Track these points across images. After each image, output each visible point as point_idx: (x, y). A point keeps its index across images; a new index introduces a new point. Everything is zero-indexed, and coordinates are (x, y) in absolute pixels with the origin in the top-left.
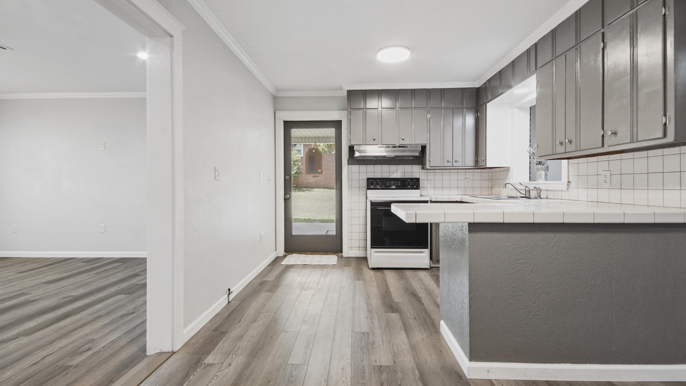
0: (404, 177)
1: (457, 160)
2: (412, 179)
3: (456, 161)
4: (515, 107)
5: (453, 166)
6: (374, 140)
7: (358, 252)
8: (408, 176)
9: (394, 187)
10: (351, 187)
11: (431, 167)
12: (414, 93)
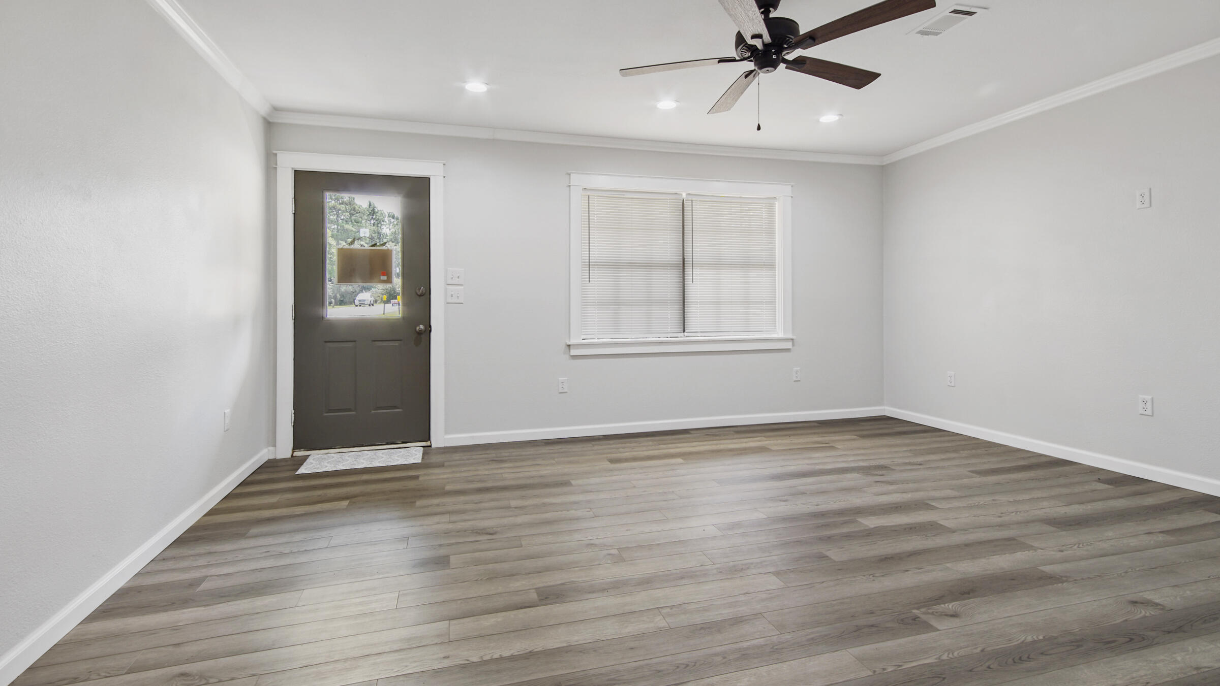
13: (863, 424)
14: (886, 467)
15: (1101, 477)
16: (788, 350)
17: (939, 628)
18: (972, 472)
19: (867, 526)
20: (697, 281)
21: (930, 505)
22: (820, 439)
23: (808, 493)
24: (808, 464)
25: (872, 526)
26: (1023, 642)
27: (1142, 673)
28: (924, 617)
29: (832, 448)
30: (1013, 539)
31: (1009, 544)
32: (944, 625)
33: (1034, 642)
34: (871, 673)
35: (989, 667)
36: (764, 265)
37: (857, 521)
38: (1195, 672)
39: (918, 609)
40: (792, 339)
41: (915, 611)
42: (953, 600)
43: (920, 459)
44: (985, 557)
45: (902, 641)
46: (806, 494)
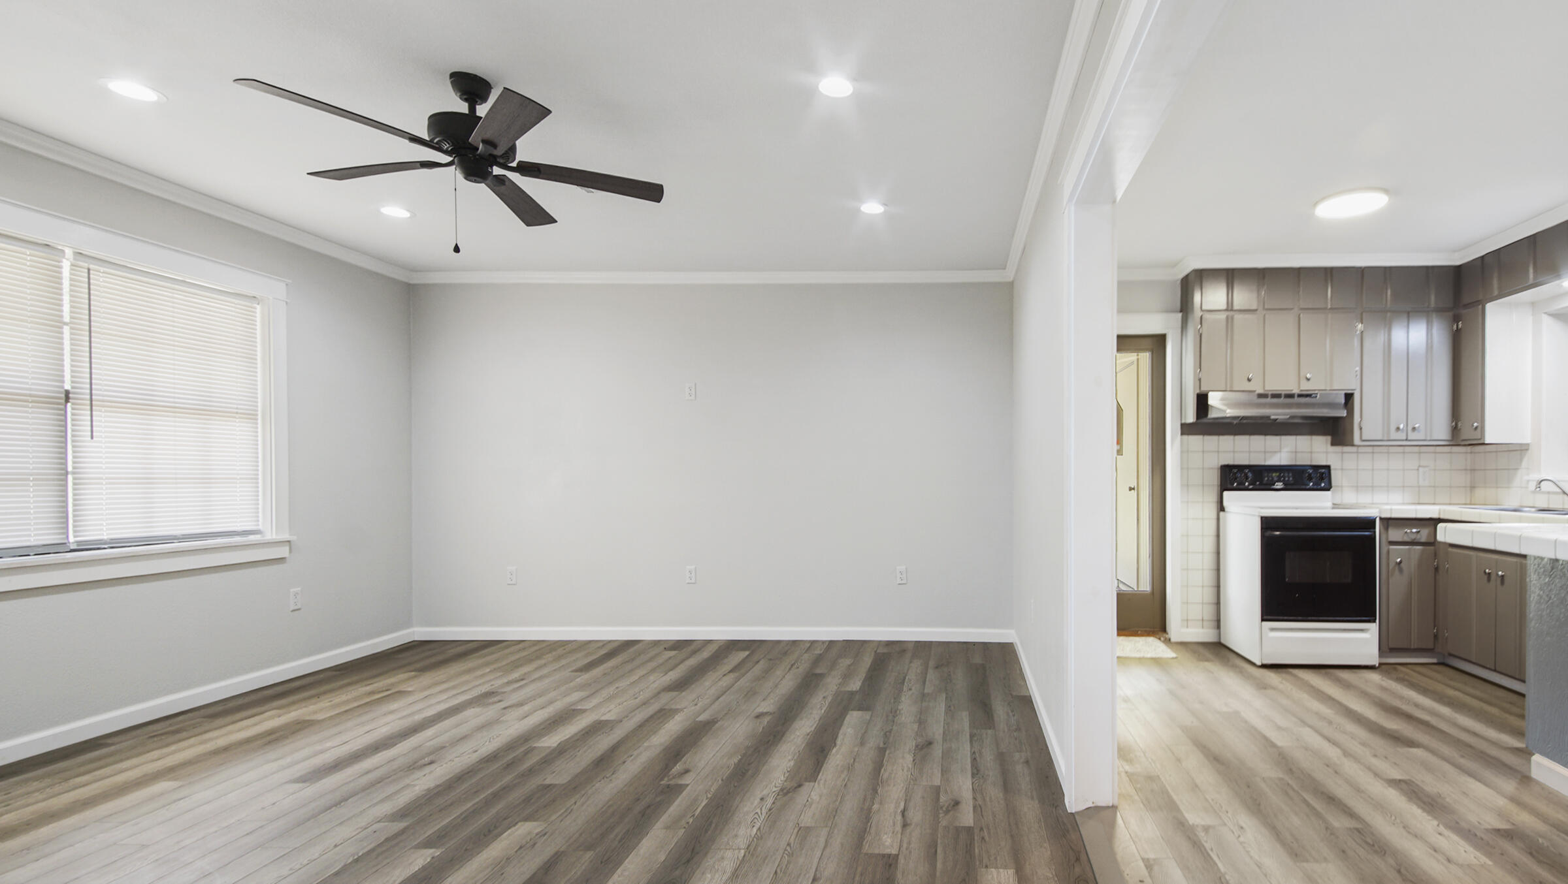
0: (1293, 463)
1: (1417, 426)
2: (1316, 468)
3: (1414, 429)
4: (1545, 313)
5: (1406, 440)
6: (1249, 380)
7: (1201, 630)
8: (1303, 460)
9: (1279, 485)
10: (1186, 486)
11: (1364, 441)
12: (1332, 276)
13: (400, 656)
14: (493, 693)
15: (666, 647)
16: (281, 560)
17: (687, 783)
18: (576, 671)
19: (549, 747)
20: (101, 437)
21: (577, 710)
22: (369, 688)
23: (447, 745)
24: (399, 719)
25: (555, 745)
26: (735, 764)
27: (793, 749)
28: (672, 782)
29: (401, 693)
30: (660, 711)
31: (664, 714)
32: (687, 779)
33: (740, 761)
34: (684, 830)
35: (735, 787)
36: (237, 413)
37: (535, 747)
38: (809, 737)
39: (662, 779)
40: (289, 541)
41: (662, 783)
42: (675, 764)
43: (515, 675)
44: (660, 728)
45: (676, 803)
46: (445, 747)
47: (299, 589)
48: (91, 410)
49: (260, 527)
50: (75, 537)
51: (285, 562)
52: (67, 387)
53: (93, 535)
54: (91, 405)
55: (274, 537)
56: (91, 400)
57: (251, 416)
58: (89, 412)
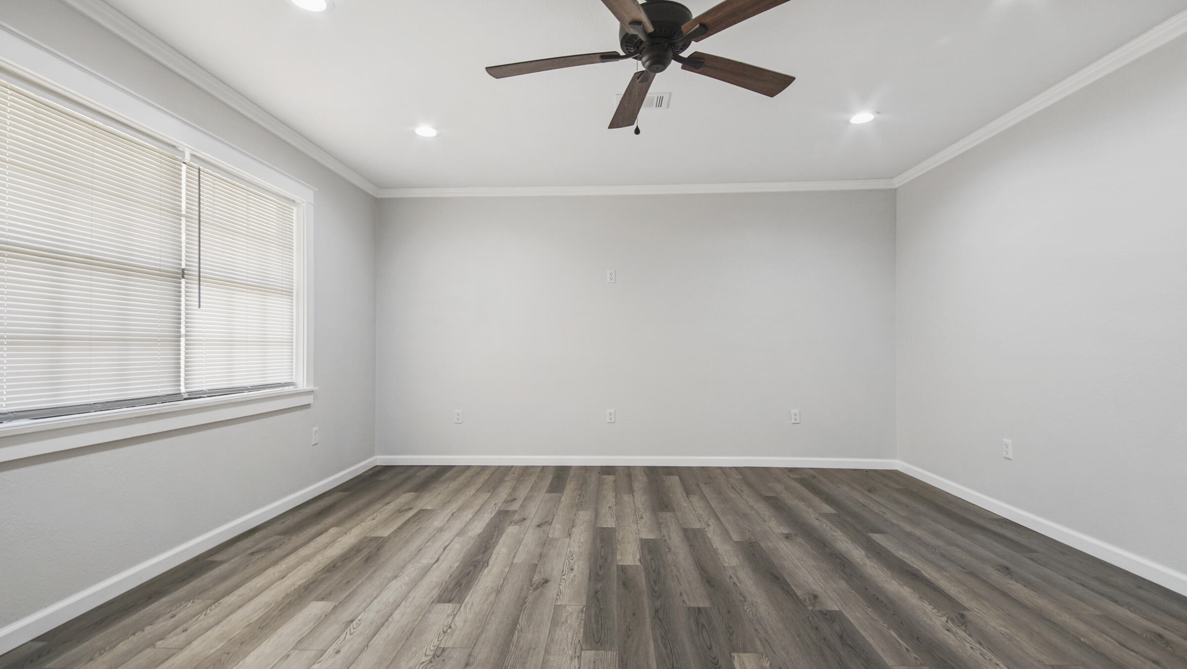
47: (317, 428)
48: (200, 285)
49: (294, 380)
50: (186, 388)
51: (310, 408)
52: (183, 266)
53: (198, 387)
54: (200, 281)
55: (305, 388)
56: (200, 276)
57: (289, 293)
58: (197, 286)
